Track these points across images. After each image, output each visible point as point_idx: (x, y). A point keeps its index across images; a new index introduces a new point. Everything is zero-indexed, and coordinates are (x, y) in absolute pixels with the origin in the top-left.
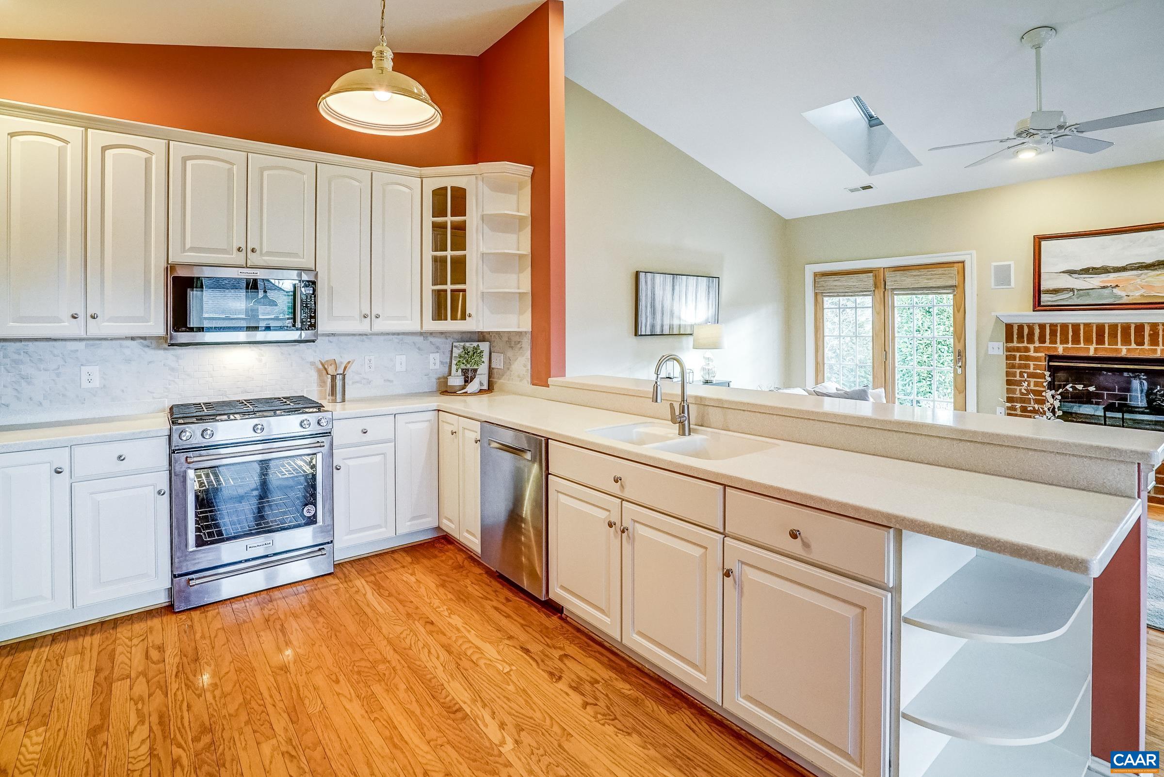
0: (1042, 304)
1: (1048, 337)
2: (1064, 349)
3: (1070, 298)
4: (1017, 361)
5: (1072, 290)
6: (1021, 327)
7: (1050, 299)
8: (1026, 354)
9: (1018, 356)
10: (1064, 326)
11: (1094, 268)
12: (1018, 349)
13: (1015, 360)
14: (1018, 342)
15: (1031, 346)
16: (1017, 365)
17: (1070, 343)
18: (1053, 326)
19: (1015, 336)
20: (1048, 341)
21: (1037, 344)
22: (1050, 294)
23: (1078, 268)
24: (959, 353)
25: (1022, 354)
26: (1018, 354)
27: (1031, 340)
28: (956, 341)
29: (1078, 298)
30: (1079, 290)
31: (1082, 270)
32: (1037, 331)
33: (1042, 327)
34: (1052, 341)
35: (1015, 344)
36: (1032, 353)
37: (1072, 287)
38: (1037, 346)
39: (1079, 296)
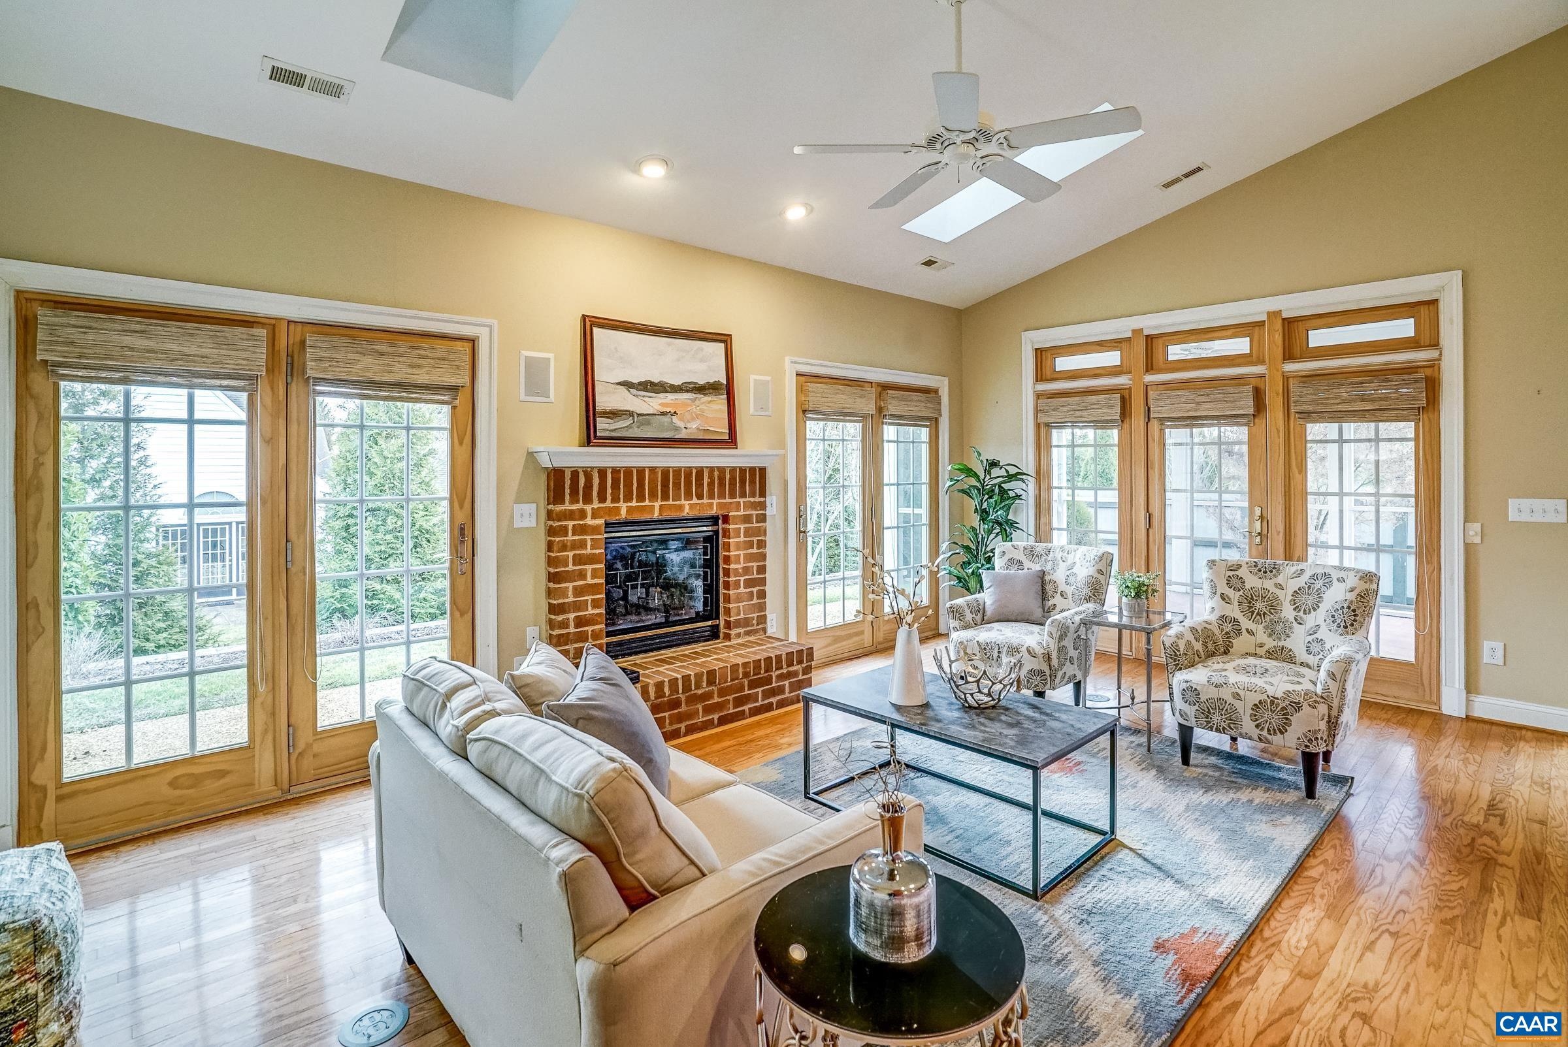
0: (599, 434)
1: (609, 491)
2: (629, 510)
3: (629, 427)
4: (570, 537)
5: (631, 414)
6: (575, 474)
7: (607, 426)
8: (581, 522)
9: (570, 528)
10: (628, 471)
11: (652, 383)
12: (570, 515)
13: (566, 535)
14: (572, 502)
15: (588, 508)
16: (569, 544)
17: (635, 500)
18: (615, 471)
19: (567, 491)
20: (609, 497)
21: (596, 505)
22: (608, 418)
23: (635, 381)
24: (462, 529)
25: (576, 523)
26: (570, 524)
27: (588, 499)
28: (456, 504)
29: (639, 427)
30: (639, 415)
31: (640, 383)
32: (596, 481)
33: (602, 472)
34: (615, 499)
35: (567, 506)
36: (589, 521)
37: (631, 409)
38: (596, 507)
39: (641, 424)
